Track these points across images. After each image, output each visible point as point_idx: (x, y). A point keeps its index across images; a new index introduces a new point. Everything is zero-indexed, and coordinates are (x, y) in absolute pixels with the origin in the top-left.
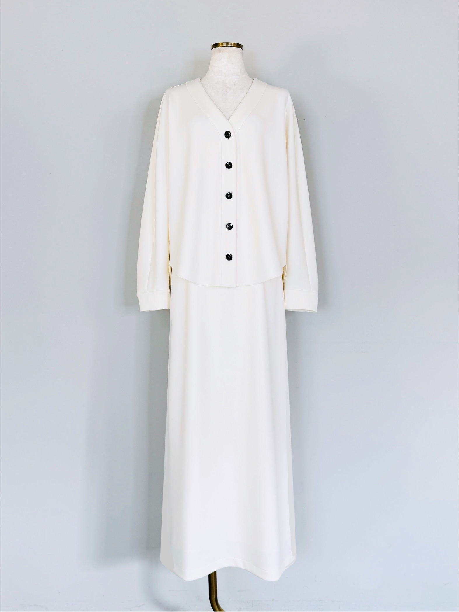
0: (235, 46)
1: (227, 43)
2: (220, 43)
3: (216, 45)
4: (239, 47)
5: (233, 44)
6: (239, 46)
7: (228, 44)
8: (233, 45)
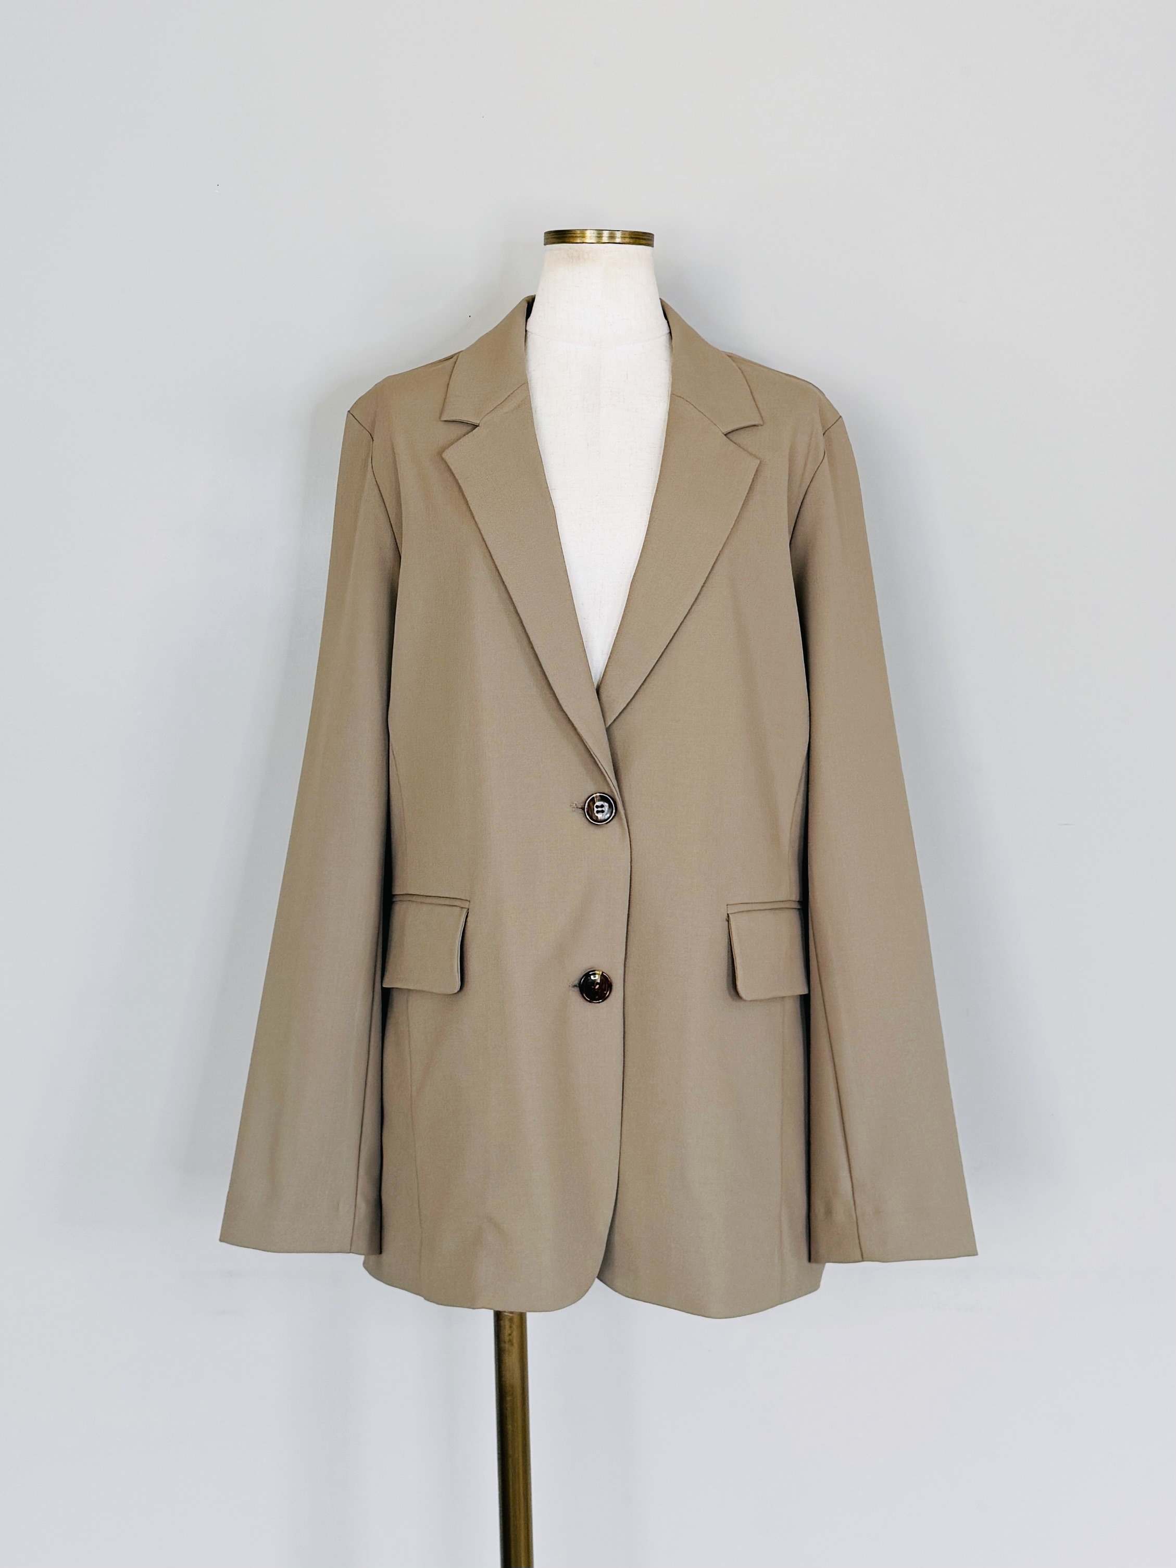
0: (627, 240)
1: (599, 233)
2: (579, 232)
3: (561, 237)
4: (644, 242)
5: (618, 234)
6: (641, 238)
7: (602, 237)
8: (618, 240)
